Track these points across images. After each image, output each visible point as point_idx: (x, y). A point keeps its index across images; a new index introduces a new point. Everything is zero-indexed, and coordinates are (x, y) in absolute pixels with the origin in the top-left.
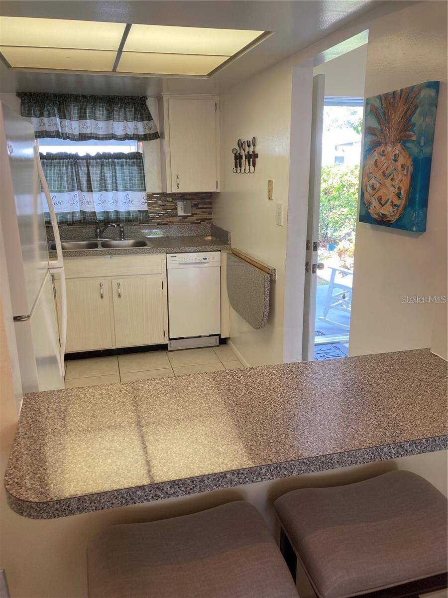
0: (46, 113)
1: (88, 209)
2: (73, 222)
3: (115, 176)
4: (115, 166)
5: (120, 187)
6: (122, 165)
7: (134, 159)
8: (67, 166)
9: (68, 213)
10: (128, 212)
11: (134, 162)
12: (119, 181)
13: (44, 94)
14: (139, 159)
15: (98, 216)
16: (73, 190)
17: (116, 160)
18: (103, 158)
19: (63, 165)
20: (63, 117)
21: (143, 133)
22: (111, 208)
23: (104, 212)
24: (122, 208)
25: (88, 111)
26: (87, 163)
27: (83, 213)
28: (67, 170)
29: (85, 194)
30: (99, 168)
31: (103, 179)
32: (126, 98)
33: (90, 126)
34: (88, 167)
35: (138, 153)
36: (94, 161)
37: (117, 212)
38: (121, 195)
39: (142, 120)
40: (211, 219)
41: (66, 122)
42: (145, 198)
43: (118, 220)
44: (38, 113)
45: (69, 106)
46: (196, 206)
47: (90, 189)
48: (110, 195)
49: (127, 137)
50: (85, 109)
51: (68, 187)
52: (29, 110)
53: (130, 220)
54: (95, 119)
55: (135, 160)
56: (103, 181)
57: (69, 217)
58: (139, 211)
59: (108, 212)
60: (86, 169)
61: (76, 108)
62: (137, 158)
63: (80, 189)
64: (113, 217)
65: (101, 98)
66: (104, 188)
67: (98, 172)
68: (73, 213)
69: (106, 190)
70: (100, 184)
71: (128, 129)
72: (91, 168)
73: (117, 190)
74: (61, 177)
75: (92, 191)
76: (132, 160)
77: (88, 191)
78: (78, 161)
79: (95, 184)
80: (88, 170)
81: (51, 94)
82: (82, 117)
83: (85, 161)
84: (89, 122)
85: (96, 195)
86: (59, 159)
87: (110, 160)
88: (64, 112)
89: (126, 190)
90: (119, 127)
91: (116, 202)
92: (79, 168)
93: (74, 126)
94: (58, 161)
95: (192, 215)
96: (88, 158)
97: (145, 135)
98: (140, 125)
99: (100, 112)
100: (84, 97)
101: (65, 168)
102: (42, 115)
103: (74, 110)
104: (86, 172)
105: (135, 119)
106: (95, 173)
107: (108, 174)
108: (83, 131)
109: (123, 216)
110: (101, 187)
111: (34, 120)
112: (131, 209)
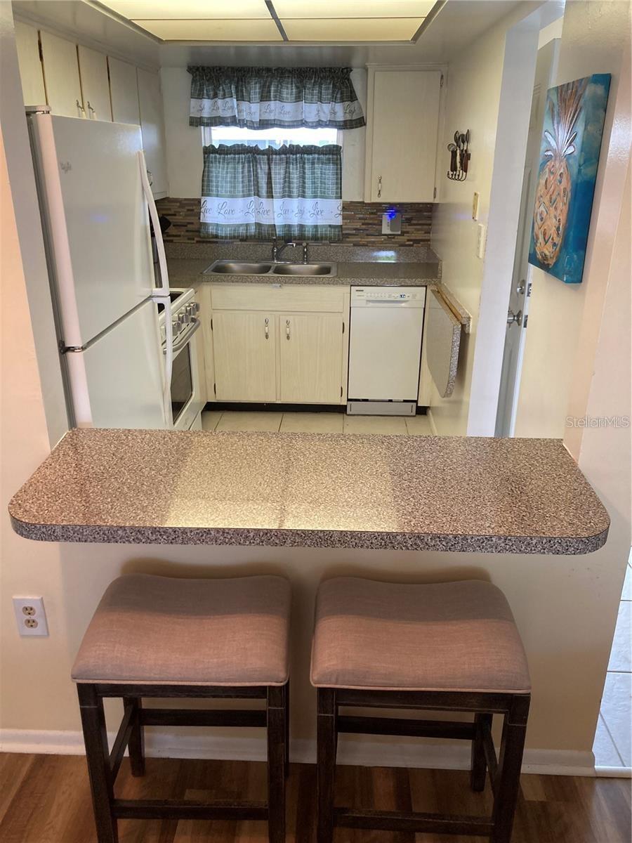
0: (221, 93)
1: (265, 221)
2: (247, 236)
3: (302, 178)
4: (304, 163)
5: (309, 192)
6: (313, 163)
7: (329, 154)
8: (243, 163)
9: (241, 225)
10: (316, 227)
11: (329, 159)
12: (308, 185)
13: (220, 69)
14: (336, 154)
15: (277, 230)
16: (249, 195)
17: (306, 156)
18: (291, 152)
19: (238, 162)
20: (240, 98)
21: (342, 119)
22: (295, 221)
23: (285, 226)
24: (309, 221)
25: (272, 89)
26: (268, 159)
27: (258, 225)
28: (243, 168)
29: (264, 200)
30: (283, 166)
31: (287, 180)
32: (323, 70)
33: (274, 109)
34: (269, 165)
35: (337, 146)
36: (278, 157)
37: (301, 227)
38: (309, 203)
39: (342, 101)
40: (429, 240)
41: (244, 105)
42: (340, 208)
43: (302, 238)
44: (212, 93)
45: (249, 83)
46: (409, 221)
47: (270, 195)
48: (295, 203)
49: (319, 124)
50: (269, 87)
51: (243, 191)
52: (201, 90)
53: (318, 237)
54: (281, 100)
55: (331, 156)
56: (287, 184)
57: (242, 231)
58: (330, 226)
59: (290, 226)
60: (267, 167)
61: (258, 85)
62: (333, 153)
63: (258, 194)
64: (296, 232)
65: (290, 72)
66: (287, 194)
67: (282, 171)
68: (247, 225)
69: (290, 196)
70: (284, 187)
71: (321, 114)
72: (273, 166)
73: (303, 197)
74: (235, 178)
75: (272, 197)
76: (327, 156)
77: (268, 197)
78: (258, 157)
79: (277, 188)
80: (270, 169)
81: (228, 68)
82: (265, 97)
83: (266, 157)
84: (273, 104)
85: (277, 203)
86: (235, 154)
87: (298, 155)
88: (242, 91)
89: (315, 197)
90: (311, 110)
91: (301, 212)
92: (258, 166)
93: (253, 109)
94: (232, 156)
95: (403, 234)
96: (270, 152)
97: (345, 121)
98: (339, 108)
99: (289, 91)
100: (269, 70)
101: (241, 166)
102: (215, 96)
103: (255, 89)
104: (267, 171)
105: (334, 99)
106: (278, 173)
107: (295, 176)
108: (266, 117)
109: (309, 233)
110: (284, 191)
111: (207, 103)
112: (320, 223)
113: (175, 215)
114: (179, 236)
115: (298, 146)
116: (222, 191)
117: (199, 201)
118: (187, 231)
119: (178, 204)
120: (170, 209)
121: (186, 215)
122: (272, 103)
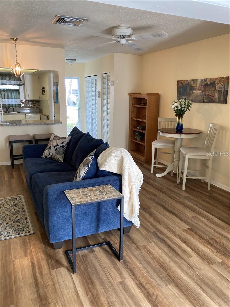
1: (4, 103)
3: (11, 95)
5: (13, 98)
6: (14, 92)
10: (16, 105)
12: (13, 96)
15: (7, 105)
17: (12, 91)
18: (8, 90)
21: (19, 84)
22: (11, 104)
23: (9, 104)
24: (14, 104)
25: (4, 78)
29: (3, 99)
30: (7, 93)
31: (8, 96)
35: (18, 89)
36: (6, 91)
37: (12, 105)
38: (13, 100)
39: (19, 80)
40: (39, 107)
42: (20, 101)
46: (35, 103)
47: (5, 98)
49: (15, 85)
53: (16, 106)
54: (6, 80)
58: (18, 104)
59: (10, 105)
62: (18, 90)
64: (11, 106)
65: (7, 75)
66: (8, 98)
67: (7, 94)
69: (9, 99)
70: (8, 97)
71: (15, 83)
72: (5, 93)
76: (16, 91)
78: (1, 91)
82: (2, 79)
83: (3, 91)
84: (4, 81)
85: (6, 100)
87: (10, 91)
89: (15, 99)
90: (12, 82)
91: (12, 102)
95: (34, 106)
96: (4, 90)
98: (18, 82)
99: (7, 78)
100: (3, 74)
104: (3, 94)
105: (17, 80)
106: (6, 94)
107: (10, 94)
108: (3, 83)
109: (14, 106)
115: (10, 89)
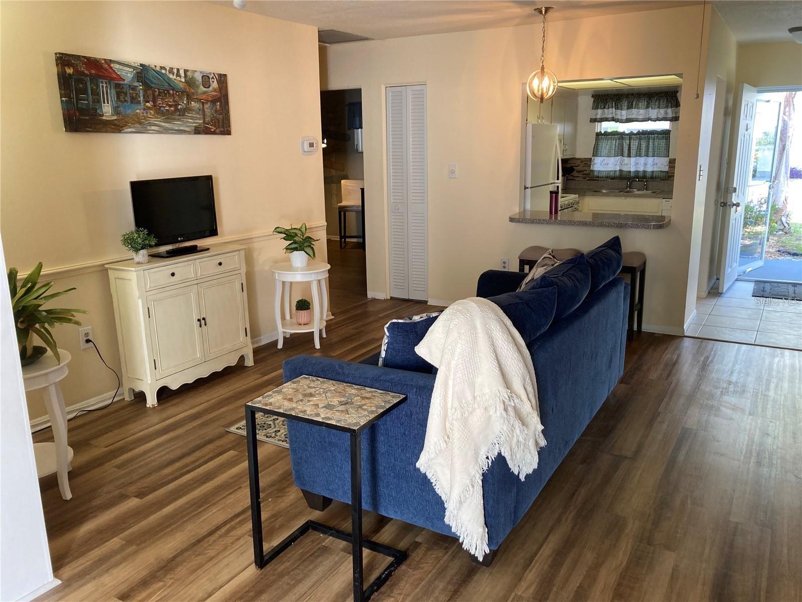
0: (607, 106)
1: (625, 169)
2: (614, 177)
3: (648, 147)
4: (649, 139)
5: (650, 154)
6: (654, 139)
7: (664, 134)
8: (616, 140)
9: (612, 171)
10: (653, 172)
11: (663, 137)
12: (651, 150)
13: (608, 95)
14: (667, 134)
15: (632, 173)
16: (618, 156)
17: (650, 136)
18: (643, 134)
19: (614, 139)
20: (617, 108)
21: (671, 116)
22: (641, 169)
23: (636, 171)
24: (649, 169)
25: (634, 103)
26: (630, 138)
27: (621, 171)
28: (616, 142)
29: (626, 158)
30: (637, 141)
31: (639, 148)
32: (661, 93)
33: (634, 113)
34: (630, 140)
35: (667, 130)
36: (635, 136)
37: (645, 172)
38: (650, 160)
39: (671, 107)
41: (619, 112)
42: (668, 162)
43: (644, 177)
44: (603, 107)
45: (622, 101)
47: (629, 156)
48: (642, 160)
49: (659, 119)
50: (632, 102)
51: (614, 154)
52: (598, 106)
53: (653, 177)
54: (638, 108)
55: (664, 135)
56: (638, 150)
57: (612, 174)
58: (661, 171)
59: (638, 171)
60: (629, 141)
61: (626, 102)
63: (622, 155)
64: (641, 174)
65: (644, 95)
67: (637, 144)
68: (615, 171)
69: (640, 156)
70: (637, 152)
71: (659, 114)
72: (632, 141)
73: (647, 156)
74: (611, 147)
75: (630, 157)
76: (662, 135)
77: (628, 157)
78: (624, 136)
79: (633, 152)
80: (630, 142)
81: (612, 95)
82: (630, 107)
83: (628, 136)
84: (634, 111)
85: (633, 159)
86: (612, 135)
87: (646, 136)
88: (618, 105)
89: (654, 156)
90: (653, 113)
91: (645, 164)
92: (624, 141)
93: (624, 114)
94: (611, 136)
96: (631, 134)
97: (672, 117)
98: (669, 110)
99: (643, 103)
100: (632, 94)
101: (615, 141)
102: (604, 108)
103: (625, 104)
104: (628, 143)
105: (667, 107)
106: (634, 144)
107: (644, 146)
108: (630, 117)
109: (648, 175)
110: (637, 154)
111: (600, 111)
112: (655, 170)
113: (578, 166)
114: (578, 177)
115: (646, 131)
116: (603, 154)
117: (591, 159)
118: (583, 174)
119: (580, 161)
120: (575, 164)
121: (584, 166)
122: (634, 109)
